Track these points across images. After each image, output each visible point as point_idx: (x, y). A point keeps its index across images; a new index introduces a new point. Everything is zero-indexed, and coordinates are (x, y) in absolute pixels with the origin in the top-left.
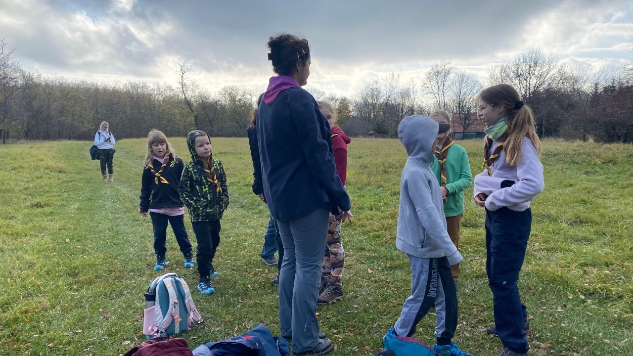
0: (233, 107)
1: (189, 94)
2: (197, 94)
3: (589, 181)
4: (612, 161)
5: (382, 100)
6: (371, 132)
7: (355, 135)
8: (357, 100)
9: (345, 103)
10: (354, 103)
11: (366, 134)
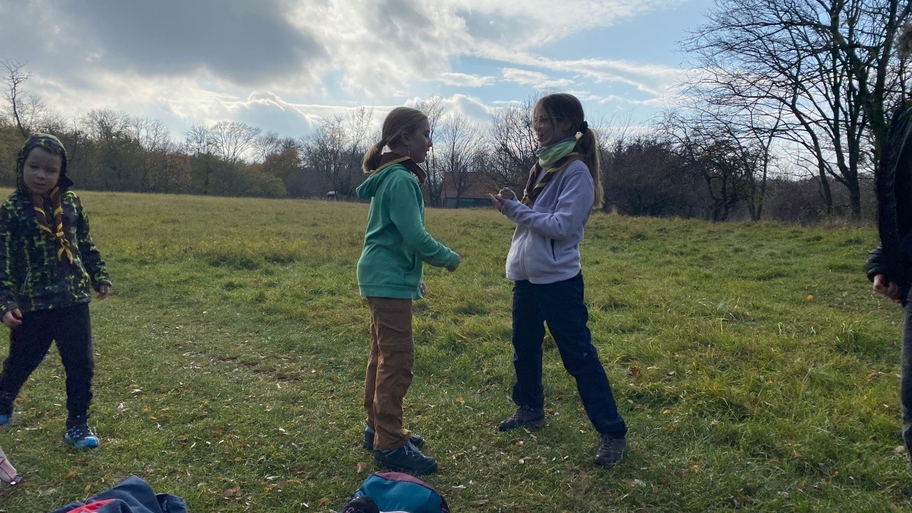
0: (106, 143)
1: (27, 119)
2: (41, 118)
3: (617, 258)
4: (640, 236)
5: (346, 147)
6: (331, 193)
7: (307, 195)
8: (310, 144)
9: (290, 148)
10: (305, 149)
11: (323, 195)
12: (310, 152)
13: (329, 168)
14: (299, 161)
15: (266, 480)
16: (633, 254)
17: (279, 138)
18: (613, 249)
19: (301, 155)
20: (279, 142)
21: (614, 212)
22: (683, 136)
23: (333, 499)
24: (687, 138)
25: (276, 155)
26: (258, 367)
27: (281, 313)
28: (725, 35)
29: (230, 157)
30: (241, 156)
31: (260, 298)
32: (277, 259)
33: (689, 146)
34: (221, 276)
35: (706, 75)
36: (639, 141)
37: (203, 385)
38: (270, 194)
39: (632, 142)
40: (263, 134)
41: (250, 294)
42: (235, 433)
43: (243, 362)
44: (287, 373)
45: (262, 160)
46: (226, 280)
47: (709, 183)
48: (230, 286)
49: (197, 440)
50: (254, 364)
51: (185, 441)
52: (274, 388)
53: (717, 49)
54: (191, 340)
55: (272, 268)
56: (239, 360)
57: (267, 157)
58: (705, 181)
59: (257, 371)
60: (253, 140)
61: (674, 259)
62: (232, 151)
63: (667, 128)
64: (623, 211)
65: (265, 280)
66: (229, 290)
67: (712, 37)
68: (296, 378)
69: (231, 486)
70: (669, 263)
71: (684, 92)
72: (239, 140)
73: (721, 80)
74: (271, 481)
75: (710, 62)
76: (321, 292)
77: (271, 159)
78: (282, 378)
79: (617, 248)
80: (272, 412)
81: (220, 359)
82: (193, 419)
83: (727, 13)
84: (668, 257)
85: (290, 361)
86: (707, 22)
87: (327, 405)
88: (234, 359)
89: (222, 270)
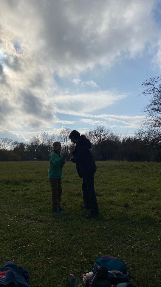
4: (137, 168)
5: (39, 144)
6: (35, 158)
7: (28, 160)
8: (28, 144)
9: (22, 145)
10: (27, 146)
11: (33, 160)
12: (28, 146)
13: (34, 150)
14: (25, 149)
15: (48, 259)
16: (137, 174)
17: (18, 142)
18: (130, 172)
19: (25, 147)
20: (18, 144)
21: (126, 161)
22: (144, 136)
23: (74, 265)
24: (146, 137)
25: (17, 148)
26: (32, 218)
27: (34, 199)
28: (156, 106)
29: (3, 149)
30: (6, 149)
31: (25, 194)
32: (26, 181)
33: (146, 139)
34: (9, 188)
35: (150, 118)
36: (130, 139)
37: (16, 226)
38: (15, 160)
39: (128, 139)
40: (13, 141)
41: (21, 193)
42: (32, 243)
43: (26, 217)
44: (42, 220)
45: (13, 150)
46: (12, 189)
47: (154, 150)
48: (13, 191)
49: (20, 246)
50: (30, 217)
51: (16, 246)
52: (39, 225)
53: (153, 111)
54: (7, 210)
55: (25, 184)
56: (24, 216)
57: (14, 148)
58: (153, 150)
59: (32, 220)
60: (10, 143)
61: (151, 175)
62: (3, 147)
63: (139, 134)
64: (128, 160)
65: (24, 188)
66: (13, 192)
67: (152, 107)
68: (46, 222)
69: (37, 262)
70: (150, 176)
71: (144, 124)
72: (6, 144)
73: (154, 119)
74: (50, 259)
75: (151, 114)
76: (44, 191)
77: (16, 149)
78: (41, 222)
79: (131, 172)
80: (42, 234)
81: (18, 216)
82: (16, 238)
83: (155, 100)
84: (149, 175)
85: (42, 215)
86: (150, 103)
87: (60, 231)
88: (23, 216)
89: (9, 186)
